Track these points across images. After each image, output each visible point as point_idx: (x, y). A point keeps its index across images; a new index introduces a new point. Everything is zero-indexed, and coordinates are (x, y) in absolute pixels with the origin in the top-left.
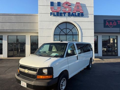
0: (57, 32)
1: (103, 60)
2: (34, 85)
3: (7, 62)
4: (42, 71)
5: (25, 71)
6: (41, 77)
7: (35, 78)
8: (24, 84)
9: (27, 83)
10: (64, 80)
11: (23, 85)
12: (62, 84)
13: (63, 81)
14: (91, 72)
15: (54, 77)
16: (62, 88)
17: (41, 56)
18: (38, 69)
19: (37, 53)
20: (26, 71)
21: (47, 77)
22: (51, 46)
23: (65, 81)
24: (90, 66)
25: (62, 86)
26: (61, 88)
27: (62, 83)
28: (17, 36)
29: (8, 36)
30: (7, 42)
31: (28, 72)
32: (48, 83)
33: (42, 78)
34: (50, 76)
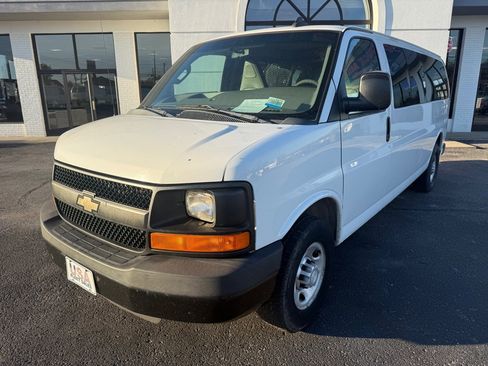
0: (263, 6)
1: (478, 148)
2: (132, 291)
3: (42, 154)
4: (184, 202)
5: (81, 202)
6: (178, 241)
7: (142, 246)
8: (80, 275)
9: (95, 275)
10: (316, 254)
11: (77, 278)
12: (302, 277)
13: (308, 261)
14: (434, 206)
15: (259, 245)
16: (302, 297)
17: (175, 116)
18: (155, 190)
19: (159, 104)
20: (88, 202)
21: (215, 240)
22: (235, 55)
23: (321, 259)
24: (432, 177)
25: (303, 286)
26: (297, 294)
27: (304, 268)
28: (73, 34)
29: (33, 36)
30: (32, 64)
31: (95, 207)
32: (223, 281)
33: (185, 245)
34: (231, 238)
